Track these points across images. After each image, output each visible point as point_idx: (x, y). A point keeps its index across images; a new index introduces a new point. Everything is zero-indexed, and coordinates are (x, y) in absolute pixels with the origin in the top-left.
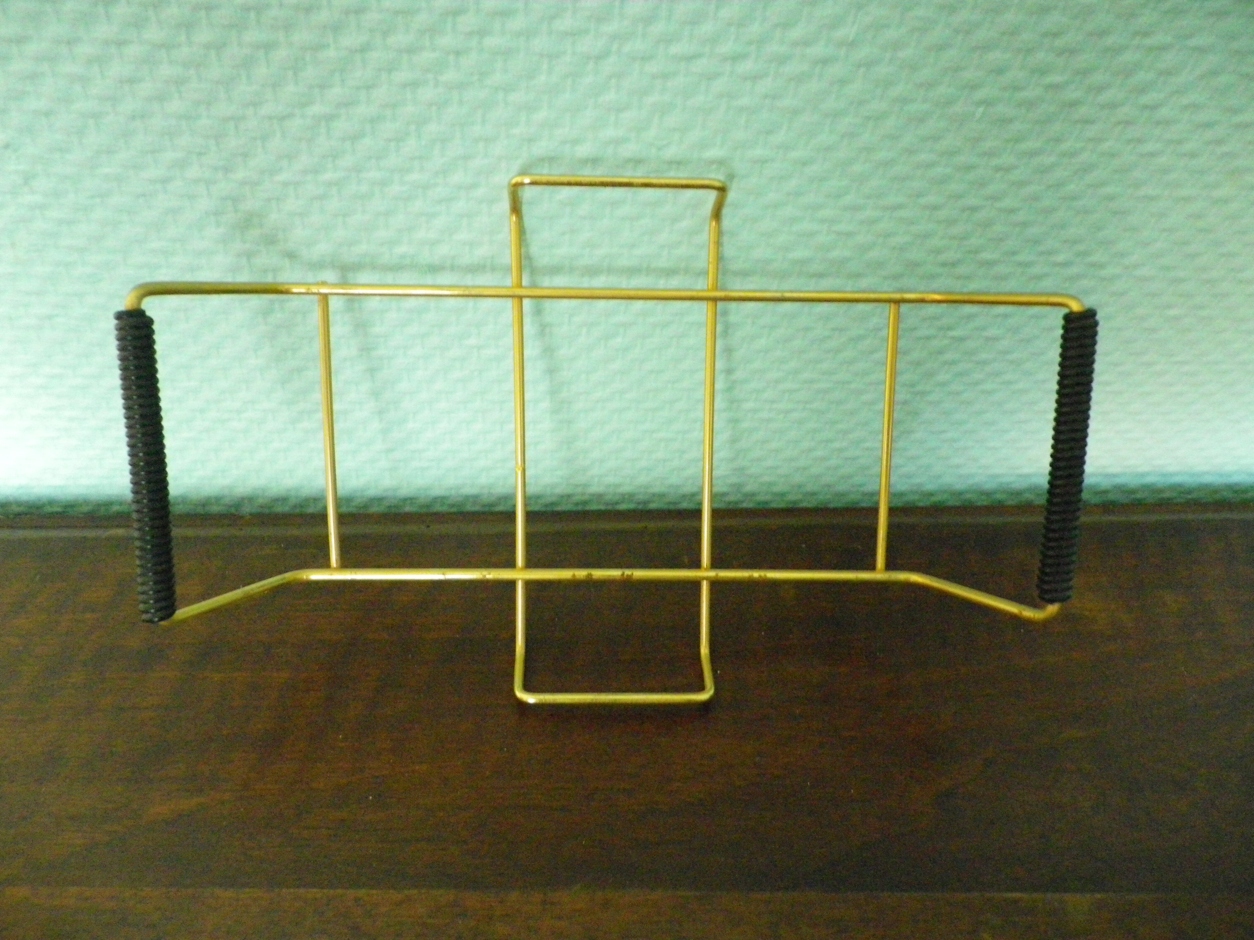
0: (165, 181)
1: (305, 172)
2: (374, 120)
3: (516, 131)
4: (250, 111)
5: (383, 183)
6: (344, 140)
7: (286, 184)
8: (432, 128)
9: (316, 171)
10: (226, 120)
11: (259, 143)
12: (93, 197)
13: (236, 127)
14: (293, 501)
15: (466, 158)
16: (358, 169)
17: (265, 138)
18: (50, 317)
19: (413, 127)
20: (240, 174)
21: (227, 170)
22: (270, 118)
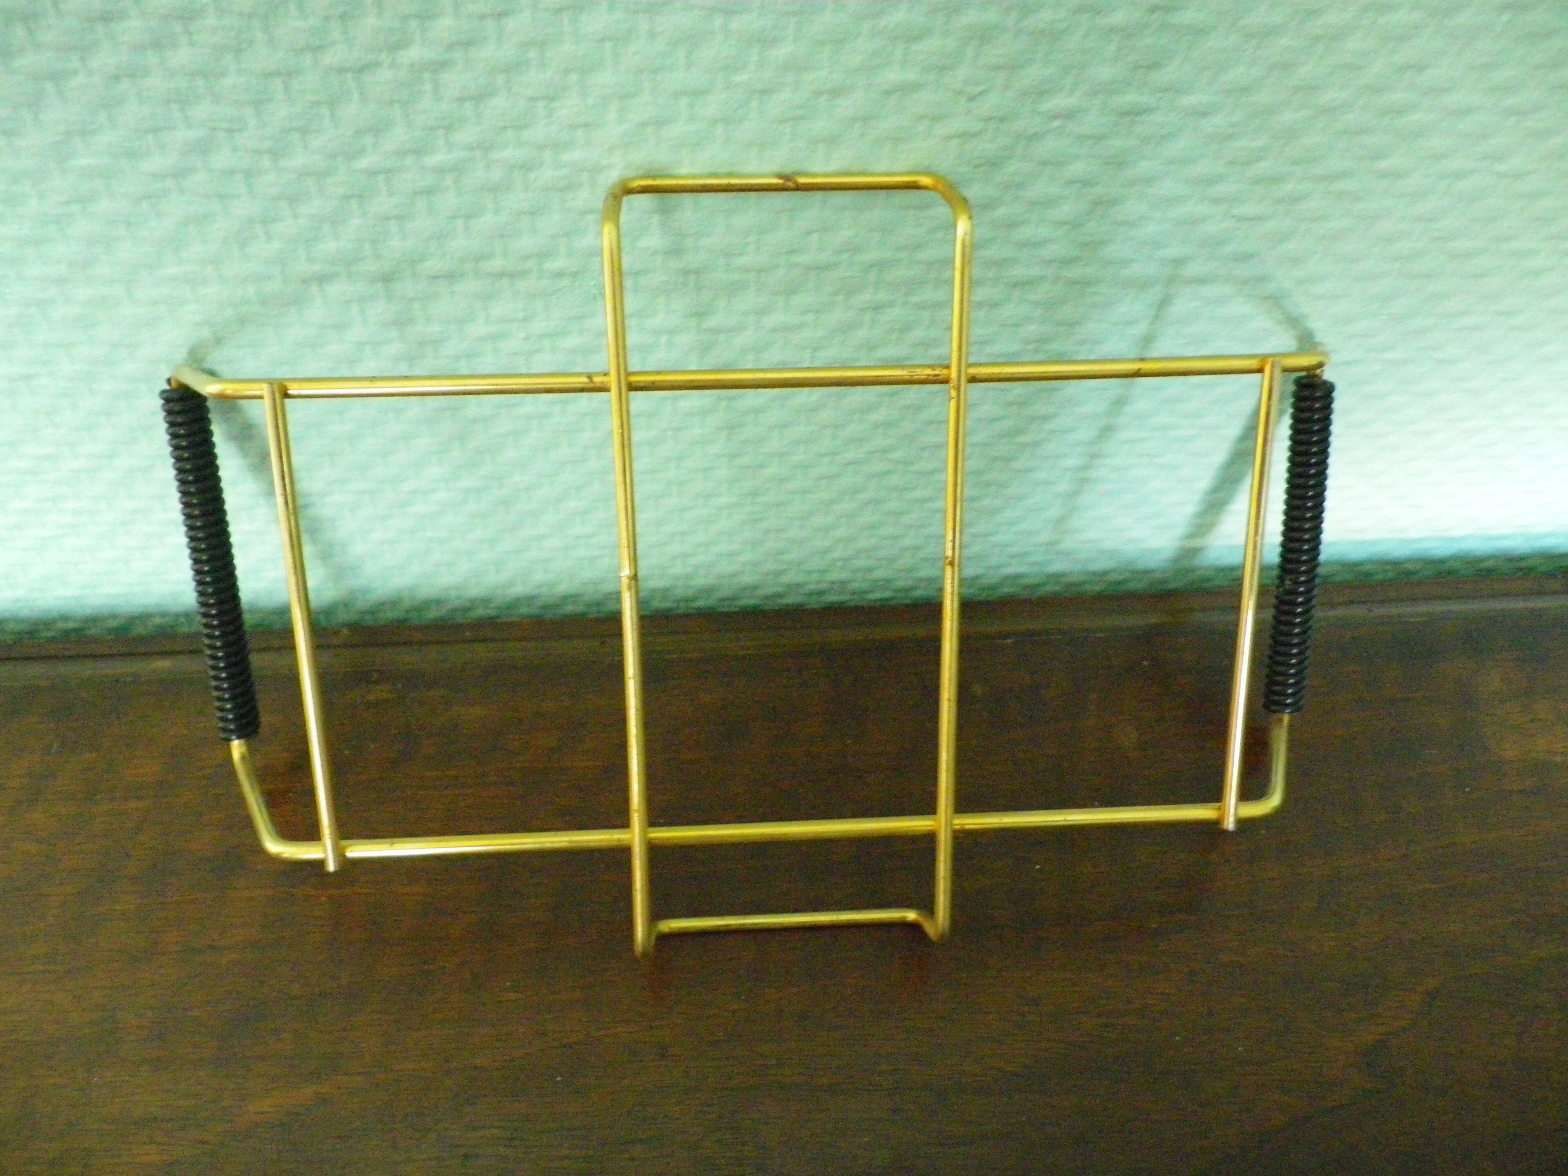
0: (179, 174)
1: (401, 153)
2: (512, 68)
3: (741, 77)
4: (307, 60)
5: (527, 167)
6: (461, 100)
7: (372, 173)
8: (605, 78)
9: (419, 152)
10: (269, 75)
11: (325, 111)
12: (67, 203)
13: (287, 89)
14: (406, 604)
15: (660, 123)
16: (485, 147)
17: (333, 104)
18: (27, 378)
19: (573, 77)
20: (298, 160)
21: (275, 154)
22: (342, 70)
